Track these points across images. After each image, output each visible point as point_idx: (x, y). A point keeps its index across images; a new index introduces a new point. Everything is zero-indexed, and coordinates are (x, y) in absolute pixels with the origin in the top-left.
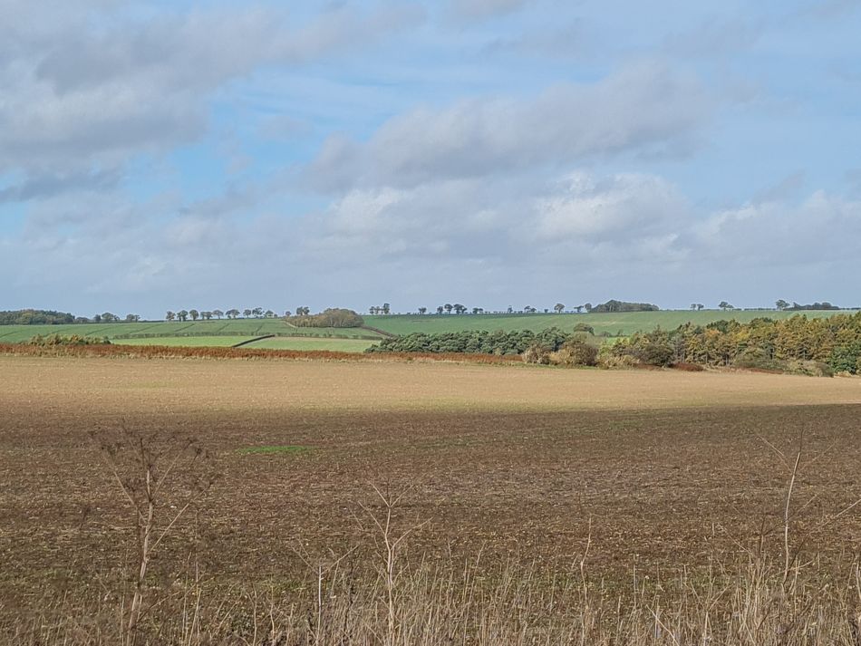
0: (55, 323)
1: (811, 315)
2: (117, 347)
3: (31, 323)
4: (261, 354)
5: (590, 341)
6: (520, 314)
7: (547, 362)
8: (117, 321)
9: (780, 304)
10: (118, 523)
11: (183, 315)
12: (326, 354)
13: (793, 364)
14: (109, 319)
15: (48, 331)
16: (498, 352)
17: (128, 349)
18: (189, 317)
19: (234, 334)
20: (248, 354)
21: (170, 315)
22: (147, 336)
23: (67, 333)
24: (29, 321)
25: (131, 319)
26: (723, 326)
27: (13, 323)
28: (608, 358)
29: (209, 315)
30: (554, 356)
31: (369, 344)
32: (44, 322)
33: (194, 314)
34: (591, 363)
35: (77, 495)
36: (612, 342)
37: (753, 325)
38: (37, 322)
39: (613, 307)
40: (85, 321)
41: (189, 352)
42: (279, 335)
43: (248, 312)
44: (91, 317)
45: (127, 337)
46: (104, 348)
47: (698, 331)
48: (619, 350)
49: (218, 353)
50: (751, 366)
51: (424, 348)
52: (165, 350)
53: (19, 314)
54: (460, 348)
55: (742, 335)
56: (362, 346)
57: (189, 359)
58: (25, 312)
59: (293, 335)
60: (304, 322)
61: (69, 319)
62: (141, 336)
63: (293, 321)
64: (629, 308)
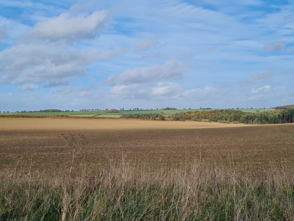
0: (57, 112)
1: (206, 110)
2: (70, 117)
3: (52, 112)
4: (98, 118)
5: (164, 115)
6: (150, 110)
7: (155, 120)
8: (70, 111)
9: (201, 108)
10: (70, 152)
11: (83, 110)
12: (111, 118)
13: (203, 120)
14: (68, 111)
15: (56, 114)
16: (145, 118)
17: (72, 117)
18: (84, 111)
19: (93, 114)
20: (96, 118)
21: (80, 110)
22: (76, 114)
23: (60, 114)
25: (73, 111)
26: (189, 113)
27: (49, 112)
28: (167, 119)
29: (88, 110)
30: (156, 118)
31: (120, 116)
32: (55, 112)
33: (85, 110)
34: (164, 120)
35: (61, 146)
36: (168, 116)
37: (195, 112)
38: (54, 112)
39: (168, 109)
40: (63, 111)
41: (84, 118)
42: (102, 114)
43: (96, 110)
44: (64, 111)
45: (72, 115)
46: (67, 117)
47: (185, 114)
48: (169, 117)
49: (90, 118)
50: (195, 120)
51: (131, 117)
52: (79, 117)
53: (50, 110)
54: (138, 117)
55: (193, 114)
56: (118, 116)
57: (84, 119)
58: (51, 110)
59: (105, 114)
60: (107, 112)
61: (60, 111)
62: (74, 115)
63: (105, 111)
64: (171, 109)
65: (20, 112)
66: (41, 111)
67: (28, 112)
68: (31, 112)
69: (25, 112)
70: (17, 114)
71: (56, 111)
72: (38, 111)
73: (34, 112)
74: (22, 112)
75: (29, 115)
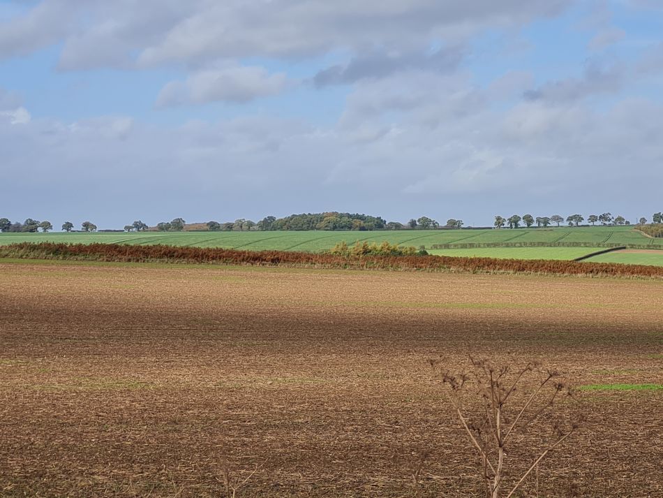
0: (362, 229)
2: (435, 259)
3: (334, 228)
4: (609, 270)
8: (436, 227)
11: (514, 221)
14: (426, 225)
15: (354, 240)
17: (448, 261)
18: (522, 223)
19: (577, 245)
20: (593, 270)
21: (499, 222)
22: (472, 246)
23: (377, 241)
24: (331, 225)
25: (453, 225)
27: (313, 228)
29: (546, 221)
32: (350, 228)
33: (529, 220)
38: (342, 228)
40: (398, 227)
41: (521, 267)
42: (632, 246)
43: (593, 219)
44: (405, 222)
45: (447, 246)
46: (420, 260)
49: (556, 268)
53: (321, 218)
57: (521, 275)
59: (649, 247)
60: (661, 231)
61: (379, 225)
62: (464, 246)
63: (649, 229)
65: (154, 230)
66: (268, 224)
67: (198, 229)
68: (213, 227)
69: (178, 225)
70: (135, 239)
71: (358, 222)
72: (250, 224)
73: (230, 227)
74: (162, 228)
75: (203, 246)
